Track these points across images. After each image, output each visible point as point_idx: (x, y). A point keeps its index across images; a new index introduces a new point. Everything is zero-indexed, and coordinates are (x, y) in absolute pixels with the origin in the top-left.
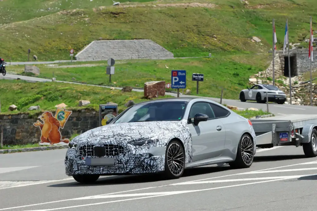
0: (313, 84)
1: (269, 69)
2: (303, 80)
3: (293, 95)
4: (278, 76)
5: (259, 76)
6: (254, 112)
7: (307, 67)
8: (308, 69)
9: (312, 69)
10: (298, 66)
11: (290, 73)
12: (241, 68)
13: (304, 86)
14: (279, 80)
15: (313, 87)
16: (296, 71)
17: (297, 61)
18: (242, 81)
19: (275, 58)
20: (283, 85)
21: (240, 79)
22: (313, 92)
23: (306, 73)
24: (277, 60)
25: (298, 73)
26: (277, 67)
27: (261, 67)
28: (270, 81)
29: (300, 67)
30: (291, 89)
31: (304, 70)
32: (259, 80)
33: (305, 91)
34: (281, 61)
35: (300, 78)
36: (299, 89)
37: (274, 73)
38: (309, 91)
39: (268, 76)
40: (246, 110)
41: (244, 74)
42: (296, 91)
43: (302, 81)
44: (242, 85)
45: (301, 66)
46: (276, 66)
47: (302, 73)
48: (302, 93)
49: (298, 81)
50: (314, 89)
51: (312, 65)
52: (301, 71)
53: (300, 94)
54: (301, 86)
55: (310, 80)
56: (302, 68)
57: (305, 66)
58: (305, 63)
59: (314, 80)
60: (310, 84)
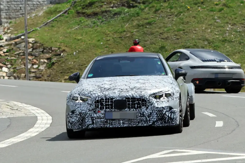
0: (31, 40)
2: (11, 33)
7: (19, 8)
8: (21, 13)
9: (28, 13)
10: (2, 7)
13: (14, 43)
15: (31, 45)
22: (30, 54)
23: (18, 21)
25: (4, 20)
29: (6, 10)
31: (13, 15)
33: (16, 53)
35: (6, 30)
36: (5, 50)
38: (24, 53)
43: (9, 35)
45: (7, 8)
47: (10, 21)
48: (10, 57)
49: (2, 35)
50: (32, 49)
51: (28, 6)
52: (8, 17)
53: (7, 58)
54: (9, 43)
55: (24, 32)
56: (10, 11)
57: (15, 8)
58: (15, 2)
59: (31, 33)
60: (25, 40)
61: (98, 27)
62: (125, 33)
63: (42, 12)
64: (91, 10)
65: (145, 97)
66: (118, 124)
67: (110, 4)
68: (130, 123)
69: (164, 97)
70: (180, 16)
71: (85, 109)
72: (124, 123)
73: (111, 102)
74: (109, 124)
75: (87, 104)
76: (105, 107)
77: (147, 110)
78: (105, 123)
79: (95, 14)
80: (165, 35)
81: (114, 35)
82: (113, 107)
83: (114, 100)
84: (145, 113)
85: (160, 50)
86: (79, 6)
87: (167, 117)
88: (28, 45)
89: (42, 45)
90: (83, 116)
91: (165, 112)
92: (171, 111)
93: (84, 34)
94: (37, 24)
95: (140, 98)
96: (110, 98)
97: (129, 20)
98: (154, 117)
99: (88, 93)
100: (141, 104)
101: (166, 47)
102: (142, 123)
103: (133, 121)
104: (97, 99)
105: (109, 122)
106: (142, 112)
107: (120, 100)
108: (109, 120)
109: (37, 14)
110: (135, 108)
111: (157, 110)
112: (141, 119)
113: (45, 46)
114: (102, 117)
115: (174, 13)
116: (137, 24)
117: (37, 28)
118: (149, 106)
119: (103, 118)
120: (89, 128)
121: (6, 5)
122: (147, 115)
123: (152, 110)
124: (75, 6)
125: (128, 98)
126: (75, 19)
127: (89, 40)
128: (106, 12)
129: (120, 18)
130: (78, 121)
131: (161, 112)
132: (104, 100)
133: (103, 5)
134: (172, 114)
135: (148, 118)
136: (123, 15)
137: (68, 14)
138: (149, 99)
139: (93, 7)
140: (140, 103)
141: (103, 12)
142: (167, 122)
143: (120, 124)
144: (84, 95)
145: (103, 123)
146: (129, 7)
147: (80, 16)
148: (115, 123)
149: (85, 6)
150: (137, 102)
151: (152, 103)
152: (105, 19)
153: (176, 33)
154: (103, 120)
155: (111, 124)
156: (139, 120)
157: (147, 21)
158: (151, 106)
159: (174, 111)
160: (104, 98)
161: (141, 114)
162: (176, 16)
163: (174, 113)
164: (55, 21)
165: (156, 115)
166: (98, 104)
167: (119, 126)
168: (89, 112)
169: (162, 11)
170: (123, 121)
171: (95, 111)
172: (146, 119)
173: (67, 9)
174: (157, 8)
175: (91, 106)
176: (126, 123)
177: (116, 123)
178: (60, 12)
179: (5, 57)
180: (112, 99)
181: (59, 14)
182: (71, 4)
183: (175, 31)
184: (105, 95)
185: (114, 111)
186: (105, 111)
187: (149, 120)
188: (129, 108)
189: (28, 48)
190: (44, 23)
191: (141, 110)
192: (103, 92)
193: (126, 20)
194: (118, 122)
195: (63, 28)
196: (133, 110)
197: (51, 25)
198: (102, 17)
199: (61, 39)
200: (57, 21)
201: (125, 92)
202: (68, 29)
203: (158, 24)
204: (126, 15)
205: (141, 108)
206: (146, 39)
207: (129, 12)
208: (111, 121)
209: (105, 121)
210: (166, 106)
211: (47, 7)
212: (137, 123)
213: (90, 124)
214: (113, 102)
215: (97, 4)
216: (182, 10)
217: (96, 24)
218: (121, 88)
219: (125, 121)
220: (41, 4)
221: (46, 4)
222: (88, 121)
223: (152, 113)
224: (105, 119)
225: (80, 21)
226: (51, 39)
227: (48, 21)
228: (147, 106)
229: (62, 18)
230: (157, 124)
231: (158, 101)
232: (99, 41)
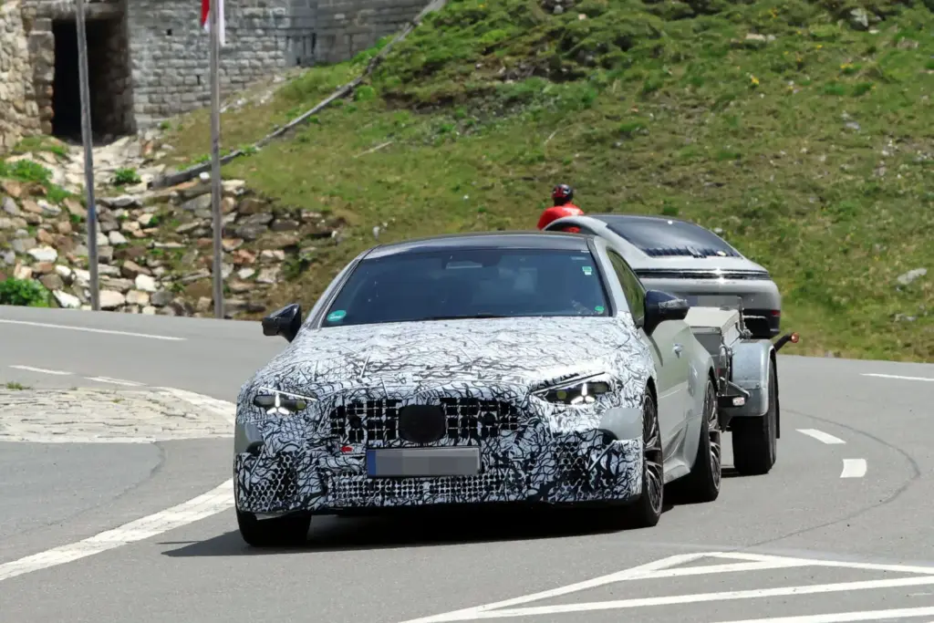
0: (231, 185)
2: (167, 161)
3: (109, 253)
4: (15, 135)
7: (193, 79)
8: (200, 94)
9: (223, 97)
10: (136, 74)
11: (85, 118)
13: (176, 195)
14: (21, 165)
15: (231, 201)
16: (128, 107)
17: (133, 45)
20: (45, 191)
22: (230, 233)
23: (189, 121)
24: (9, 37)
25: (141, 119)
26: (8, 86)
29: (150, 84)
30: (94, 218)
31: (170, 101)
33: (183, 228)
34: (32, 48)
35: (149, 151)
36: (146, 219)
38: (207, 227)
42: (125, 226)
43: (161, 168)
45: (152, 78)
46: (5, 75)
47: (160, 121)
48: (163, 242)
49: (138, 166)
50: (234, 214)
51: (222, 71)
52: (157, 109)
53: (153, 246)
54: (157, 196)
55: (210, 158)
56: (164, 88)
57: (180, 79)
58: (180, 58)
59: (233, 162)
60: (211, 184)
61: (456, 145)
62: (543, 164)
63: (270, 92)
64: (431, 87)
67: (494, 68)
70: (727, 110)
79: (446, 101)
80: (677, 173)
81: (508, 172)
86: (390, 75)
88: (221, 203)
89: (269, 201)
93: (409, 165)
94: (254, 131)
97: (557, 121)
109: (251, 98)
113: (277, 204)
115: (708, 99)
116: (584, 136)
117: (253, 145)
121: (149, 68)
124: (379, 74)
126: (379, 115)
127: (426, 188)
128: (481, 92)
129: (528, 114)
133: (471, 71)
136: (536, 104)
137: (356, 98)
139: (437, 78)
141: (470, 94)
146: (559, 77)
147: (395, 108)
149: (410, 74)
152: (477, 119)
153: (713, 165)
157: (618, 125)
162: (713, 108)
164: (311, 124)
169: (666, 93)
173: (352, 84)
174: (652, 83)
178: (328, 92)
179: (145, 240)
181: (324, 99)
182: (365, 67)
183: (710, 159)
189: (221, 212)
190: (275, 130)
193: (548, 122)
195: (340, 147)
197: (298, 135)
198: (469, 112)
199: (331, 182)
200: (319, 123)
202: (354, 148)
203: (653, 136)
204: (548, 104)
206: (614, 184)
207: (556, 96)
211: (285, 74)
215: (453, 67)
216: (731, 91)
217: (446, 134)
220: (266, 67)
221: (282, 67)
225: (396, 123)
226: (298, 181)
227: (288, 122)
229: (335, 112)
232: (457, 188)
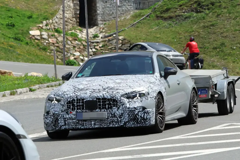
0: (120, 38)
1: (57, 16)
2: (106, 32)
3: (92, 53)
4: (70, 26)
5: (44, 27)
6: (37, 78)
7: (112, 13)
8: (113, 16)
9: (119, 17)
10: (98, 12)
11: (87, 22)
12: (18, 15)
13: (108, 40)
14: (72, 33)
15: (121, 41)
16: (96, 19)
17: (98, 5)
18: (19, 34)
19: (65, 2)
20: (77, 39)
21: (16, 31)
22: (120, 49)
23: (111, 22)
24: (69, 3)
25: (100, 22)
26: (69, 15)
27: (45, 14)
28: (60, 34)
29: (102, 14)
30: (89, 45)
31: (107, 18)
32: (43, 33)
33: (109, 48)
34: (74, 6)
35: (101, 30)
36: (101, 45)
37: (65, 23)
38: (115, 47)
39: (56, 28)
40: (25, 76)
41: (22, 24)
42: (96, 47)
43: (104, 34)
44: (19, 40)
45: (102, 13)
46: (68, 12)
47: (104, 22)
48: (105, 51)
49: (99, 33)
50: (121, 44)
51: (118, 11)
52: (103, 20)
53: (102, 52)
54: (103, 40)
55: (116, 31)
56: (105, 15)
57: (109, 13)
58: (108, 8)
59: (121, 32)
60: (116, 37)
61: (173, 28)
62: (193, 32)
63: (129, 16)
64: (167, 14)
65: (116, 97)
66: (90, 125)
67: (182, 10)
68: (102, 124)
69: (138, 97)
70: (237, 20)
71: (58, 110)
72: (96, 124)
73: (83, 102)
74: (81, 126)
75: (60, 105)
76: (76, 108)
77: (119, 111)
78: (76, 124)
79: (171, 18)
80: (225, 34)
81: (185, 34)
82: (85, 108)
83: (85, 100)
84: (116, 113)
85: (220, 46)
86: (158, 12)
87: (140, 118)
88: (118, 42)
89: (130, 41)
90: (57, 117)
91: (137, 113)
92: (144, 111)
93: (162, 33)
94: (126, 25)
95: (111, 99)
96: (81, 99)
97: (197, 22)
98: (126, 118)
99: (62, 94)
100: (112, 105)
101: (226, 44)
102: (113, 124)
103: (105, 122)
104: (69, 100)
105: (81, 124)
106: (114, 112)
107: (91, 100)
108: (80, 121)
109: (125, 17)
110: (105, 108)
111: (128, 111)
112: (112, 120)
113: (131, 42)
114: (73, 118)
115: (232, 17)
116: (203, 26)
117: (126, 28)
118: (120, 106)
119: (75, 119)
120: (61, 129)
121: (101, 10)
122: (118, 116)
123: (124, 111)
124: (155, 11)
125: (99, 99)
126: (155, 21)
127: (166, 38)
128: (179, 16)
129: (190, 21)
130: (52, 122)
131: (133, 112)
132: (76, 100)
133: (177, 11)
134: (146, 114)
135: (119, 119)
136: (192, 19)
137: (150, 17)
138: (120, 99)
139: (169, 13)
140: (111, 103)
141: (176, 16)
142: (139, 122)
143: (91, 124)
144: (58, 96)
145: (75, 124)
146: (197, 12)
147: (159, 19)
148: (86, 124)
149: (162, 11)
150: (108, 102)
151: (123, 103)
152: (178, 22)
153: (233, 32)
154: (75, 121)
155: (82, 125)
156: (110, 121)
157: (211, 23)
158: (123, 106)
159: (148, 111)
160: (76, 99)
161: (112, 114)
162: (234, 19)
163: (148, 113)
164: (139, 23)
165: (128, 116)
166: (70, 104)
167: (90, 127)
168: (61, 113)
169: (222, 16)
170: (94, 121)
171: (68, 112)
172: (118, 119)
173: (149, 14)
174: (219, 13)
175: (63, 107)
176: (97, 124)
177: (88, 124)
178: (143, 16)
179: (100, 50)
180: (83, 100)
181: (142, 17)
182: (152, 10)
183: (233, 31)
184: (76, 96)
185: (85, 112)
186: (77, 112)
187: (121, 121)
188: (100, 108)
189: (118, 44)
190: (131, 25)
191: (112, 111)
192: (75, 93)
193: (195, 23)
194: (90, 123)
195: (146, 28)
196: (104, 111)
197: (136, 26)
198: (176, 20)
199: (144, 37)
200: (141, 23)
201: (96, 92)
202: (149, 29)
203: (219, 26)
204: (195, 18)
205: (112, 108)
206: (210, 37)
207: (196, 16)
208: (82, 122)
209: (76, 122)
210: (139, 106)
211: (133, 12)
212: (109, 124)
213: (63, 125)
214: (84, 103)
215: (172, 10)
216: (238, 15)
217: (171, 25)
218: (94, 89)
219: (96, 122)
220: (129, 10)
221: (132, 10)
222: (61, 122)
223: (124, 113)
224: (77, 120)
225: (159, 23)
226: (136, 36)
227: (134, 23)
228: (119, 107)
229: (145, 20)
230: (128, 125)
231: (130, 102)
232: (173, 38)
